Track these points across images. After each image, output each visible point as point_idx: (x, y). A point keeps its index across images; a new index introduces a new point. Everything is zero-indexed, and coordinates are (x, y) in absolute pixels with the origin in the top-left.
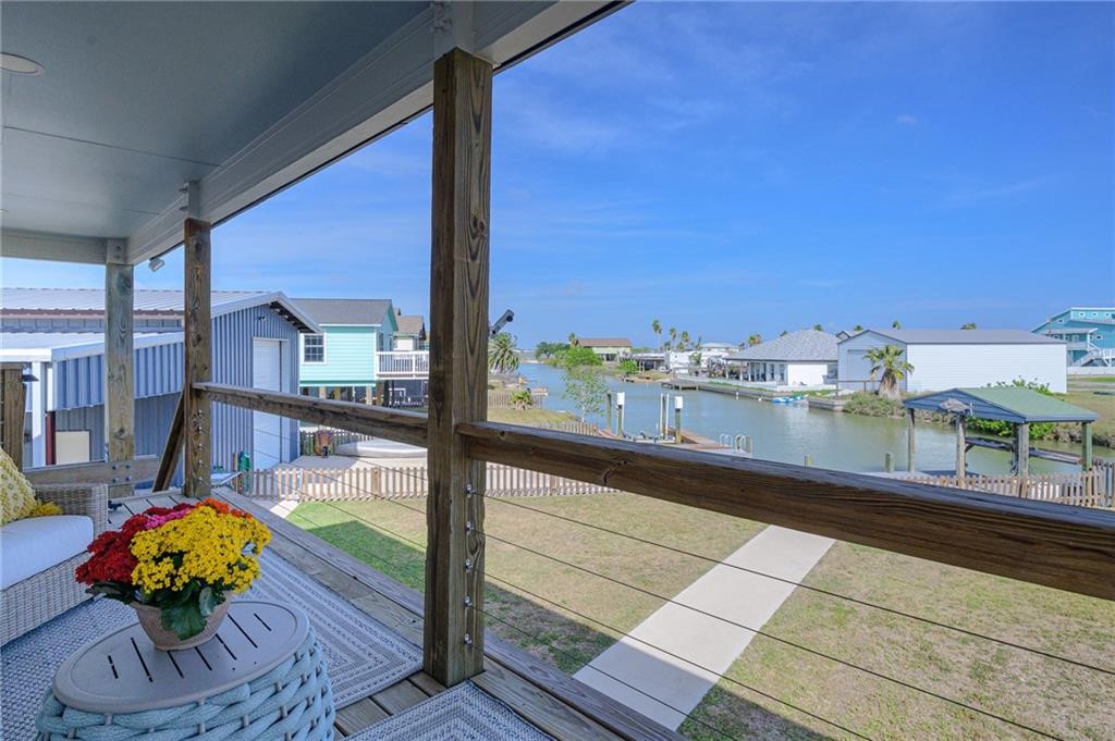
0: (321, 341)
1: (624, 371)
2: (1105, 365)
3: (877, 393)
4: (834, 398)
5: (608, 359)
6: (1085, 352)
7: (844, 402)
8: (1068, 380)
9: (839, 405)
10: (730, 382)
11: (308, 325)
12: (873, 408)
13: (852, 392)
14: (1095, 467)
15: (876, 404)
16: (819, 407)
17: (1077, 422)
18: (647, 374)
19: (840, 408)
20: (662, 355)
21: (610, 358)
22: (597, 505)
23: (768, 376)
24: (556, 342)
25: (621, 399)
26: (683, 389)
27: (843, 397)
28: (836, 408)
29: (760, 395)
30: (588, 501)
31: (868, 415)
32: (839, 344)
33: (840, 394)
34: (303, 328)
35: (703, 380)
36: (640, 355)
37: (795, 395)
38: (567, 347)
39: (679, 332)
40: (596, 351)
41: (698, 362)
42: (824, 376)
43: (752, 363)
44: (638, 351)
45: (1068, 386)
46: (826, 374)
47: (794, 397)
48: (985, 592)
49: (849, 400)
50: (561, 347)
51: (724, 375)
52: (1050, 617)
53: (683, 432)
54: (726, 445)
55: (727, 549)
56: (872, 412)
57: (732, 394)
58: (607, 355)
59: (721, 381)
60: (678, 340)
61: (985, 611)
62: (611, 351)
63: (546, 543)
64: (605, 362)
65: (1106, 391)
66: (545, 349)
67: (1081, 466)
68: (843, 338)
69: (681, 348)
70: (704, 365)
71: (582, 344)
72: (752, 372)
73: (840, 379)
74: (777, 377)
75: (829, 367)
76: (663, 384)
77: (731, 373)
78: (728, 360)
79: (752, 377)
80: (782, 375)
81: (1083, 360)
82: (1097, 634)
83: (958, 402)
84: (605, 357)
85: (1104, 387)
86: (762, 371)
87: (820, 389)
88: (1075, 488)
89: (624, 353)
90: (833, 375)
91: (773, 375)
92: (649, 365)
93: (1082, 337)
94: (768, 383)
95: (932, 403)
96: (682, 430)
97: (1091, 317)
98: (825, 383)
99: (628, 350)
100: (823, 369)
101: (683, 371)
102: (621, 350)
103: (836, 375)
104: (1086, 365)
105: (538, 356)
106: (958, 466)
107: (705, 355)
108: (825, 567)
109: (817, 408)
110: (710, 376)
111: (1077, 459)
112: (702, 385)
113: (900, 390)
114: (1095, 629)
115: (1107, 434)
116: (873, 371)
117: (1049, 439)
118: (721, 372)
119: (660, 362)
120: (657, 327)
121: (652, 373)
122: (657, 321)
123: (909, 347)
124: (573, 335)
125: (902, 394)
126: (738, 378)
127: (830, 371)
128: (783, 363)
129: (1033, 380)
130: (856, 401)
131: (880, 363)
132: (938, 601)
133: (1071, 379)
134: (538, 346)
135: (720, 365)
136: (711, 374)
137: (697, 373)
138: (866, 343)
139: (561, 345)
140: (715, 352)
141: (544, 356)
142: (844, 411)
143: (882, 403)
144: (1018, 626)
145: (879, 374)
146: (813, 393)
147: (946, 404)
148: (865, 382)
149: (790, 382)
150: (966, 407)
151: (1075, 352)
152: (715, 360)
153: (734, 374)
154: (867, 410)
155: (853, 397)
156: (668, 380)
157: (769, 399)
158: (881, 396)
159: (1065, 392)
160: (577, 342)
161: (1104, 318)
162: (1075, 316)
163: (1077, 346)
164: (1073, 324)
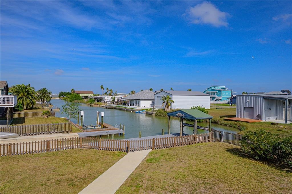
1: (90, 102)
2: (219, 101)
3: (164, 109)
4: (152, 111)
5: (85, 98)
6: (215, 98)
7: (155, 112)
8: (210, 105)
9: (154, 113)
10: (123, 106)
12: (163, 114)
13: (158, 109)
14: (212, 131)
15: (164, 113)
16: (149, 114)
17: (208, 119)
18: (98, 103)
19: (154, 114)
20: (103, 97)
21: (86, 97)
22: (64, 154)
23: (135, 104)
24: (67, 92)
25: (82, 113)
26: (109, 108)
27: (155, 111)
28: (153, 114)
29: (132, 110)
30: (61, 153)
31: (161, 116)
32: (155, 95)
33: (154, 110)
35: (115, 105)
36: (95, 97)
37: (142, 110)
38: (71, 93)
39: (109, 89)
40: (81, 95)
41: (114, 100)
42: (151, 104)
43: (130, 100)
44: (95, 95)
45: (210, 107)
46: (151, 103)
47: (142, 111)
48: (180, 173)
49: (157, 112)
50: (68, 94)
51: (122, 104)
52: (195, 179)
53: (104, 124)
54: (117, 128)
55: (107, 167)
56: (163, 115)
57: (123, 110)
58: (85, 97)
59: (121, 106)
60: (109, 92)
61: (179, 180)
62: (86, 95)
63: (38, 173)
64: (84, 99)
65: (218, 108)
66: (62, 94)
67: (209, 131)
68: (157, 93)
69: (110, 95)
70: (116, 100)
71: (76, 93)
72: (130, 103)
73: (155, 105)
74: (137, 104)
75: (152, 101)
76: (102, 107)
77: (124, 103)
78: (123, 99)
79: (130, 104)
80: (139, 104)
81: (215, 100)
82: (206, 183)
83: (180, 114)
84: (84, 97)
85: (218, 107)
86: (133, 103)
87: (149, 108)
88: (207, 137)
89: (90, 96)
90: (153, 104)
91: (136, 104)
92: (98, 100)
93: (214, 93)
94: (135, 106)
95: (174, 114)
96: (104, 123)
97: (216, 88)
98: (151, 106)
99: (92, 95)
100: (150, 102)
101: (110, 102)
102: (89, 95)
103: (154, 104)
104: (215, 101)
105: (59, 96)
106: (180, 132)
107: (116, 98)
108: (137, 170)
109: (148, 114)
110: (118, 104)
111: (208, 129)
112: (115, 107)
113: (170, 108)
114: (205, 182)
115: (217, 120)
116: (163, 103)
117: (205, 122)
118: (121, 103)
119: (102, 99)
120: (102, 87)
121: (100, 103)
122: (102, 86)
123: (173, 96)
124: (73, 90)
125: (171, 110)
126: (126, 105)
127: (152, 103)
128: (139, 100)
129: (201, 106)
130: (158, 112)
131: (165, 101)
132: (168, 178)
133: (211, 105)
134: (60, 93)
135: (121, 100)
136: (118, 103)
137: (114, 103)
138: (162, 94)
139: (68, 93)
140: (120, 96)
141: (62, 97)
142: (155, 115)
143: (165, 112)
144: (187, 184)
145: (165, 104)
146: (147, 110)
147: (177, 114)
148: (161, 106)
149: (141, 106)
150: (182, 115)
151: (213, 97)
152: (119, 99)
153: (125, 104)
154: (161, 115)
155: (158, 111)
156: (104, 105)
157: (134, 112)
158: (165, 110)
159: (209, 109)
160: (74, 92)
161: (219, 89)
162: (213, 88)
163: (213, 96)
164: (212, 90)
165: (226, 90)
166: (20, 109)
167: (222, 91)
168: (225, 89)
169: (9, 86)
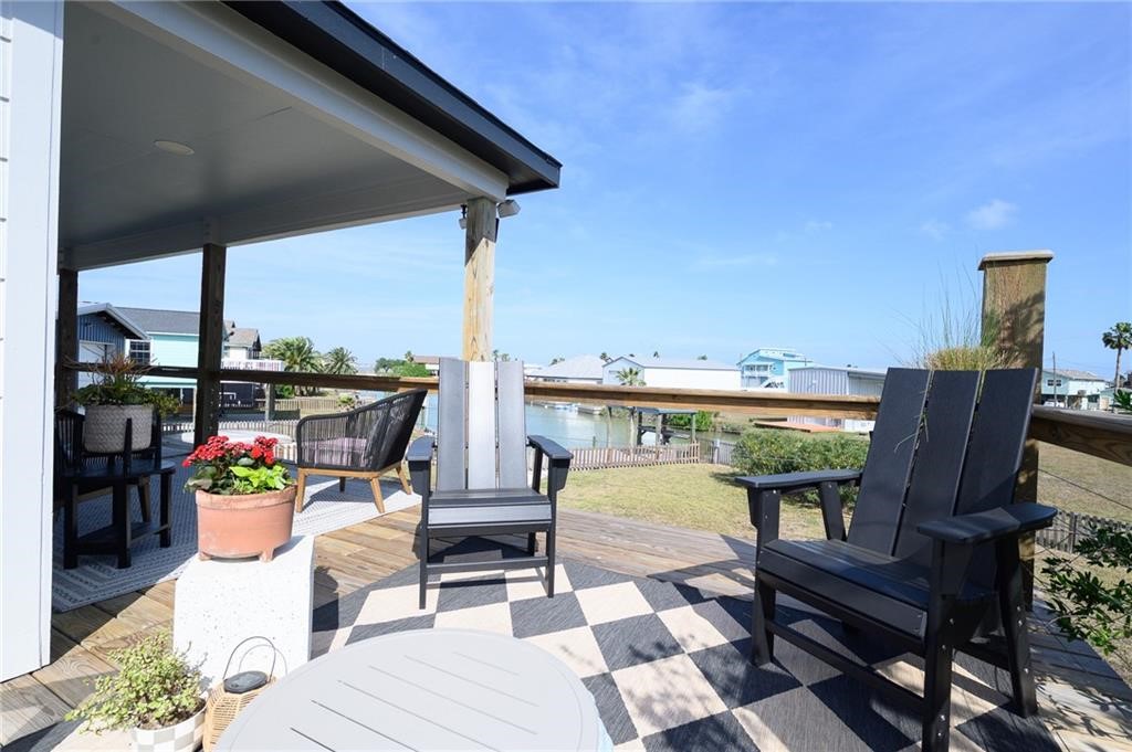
0: (147, 347)
6: (766, 378)
7: (600, 408)
11: (136, 332)
24: (394, 358)
28: (596, 412)
32: (604, 366)
34: (131, 335)
38: (403, 363)
40: (429, 367)
43: (545, 379)
49: (604, 407)
50: (398, 363)
66: (383, 364)
68: (609, 362)
71: (416, 360)
78: (528, 376)
81: (766, 383)
93: (766, 367)
97: (771, 355)
104: (767, 386)
105: (376, 370)
123: (645, 369)
124: (409, 353)
131: (625, 381)
134: (378, 362)
138: (621, 366)
139: (398, 361)
141: (382, 370)
157: (553, 406)
160: (412, 359)
161: (778, 356)
162: (762, 354)
163: (763, 374)
164: (761, 358)
165: (796, 359)
166: (286, 394)
167: (785, 363)
168: (793, 356)
169: (261, 342)
